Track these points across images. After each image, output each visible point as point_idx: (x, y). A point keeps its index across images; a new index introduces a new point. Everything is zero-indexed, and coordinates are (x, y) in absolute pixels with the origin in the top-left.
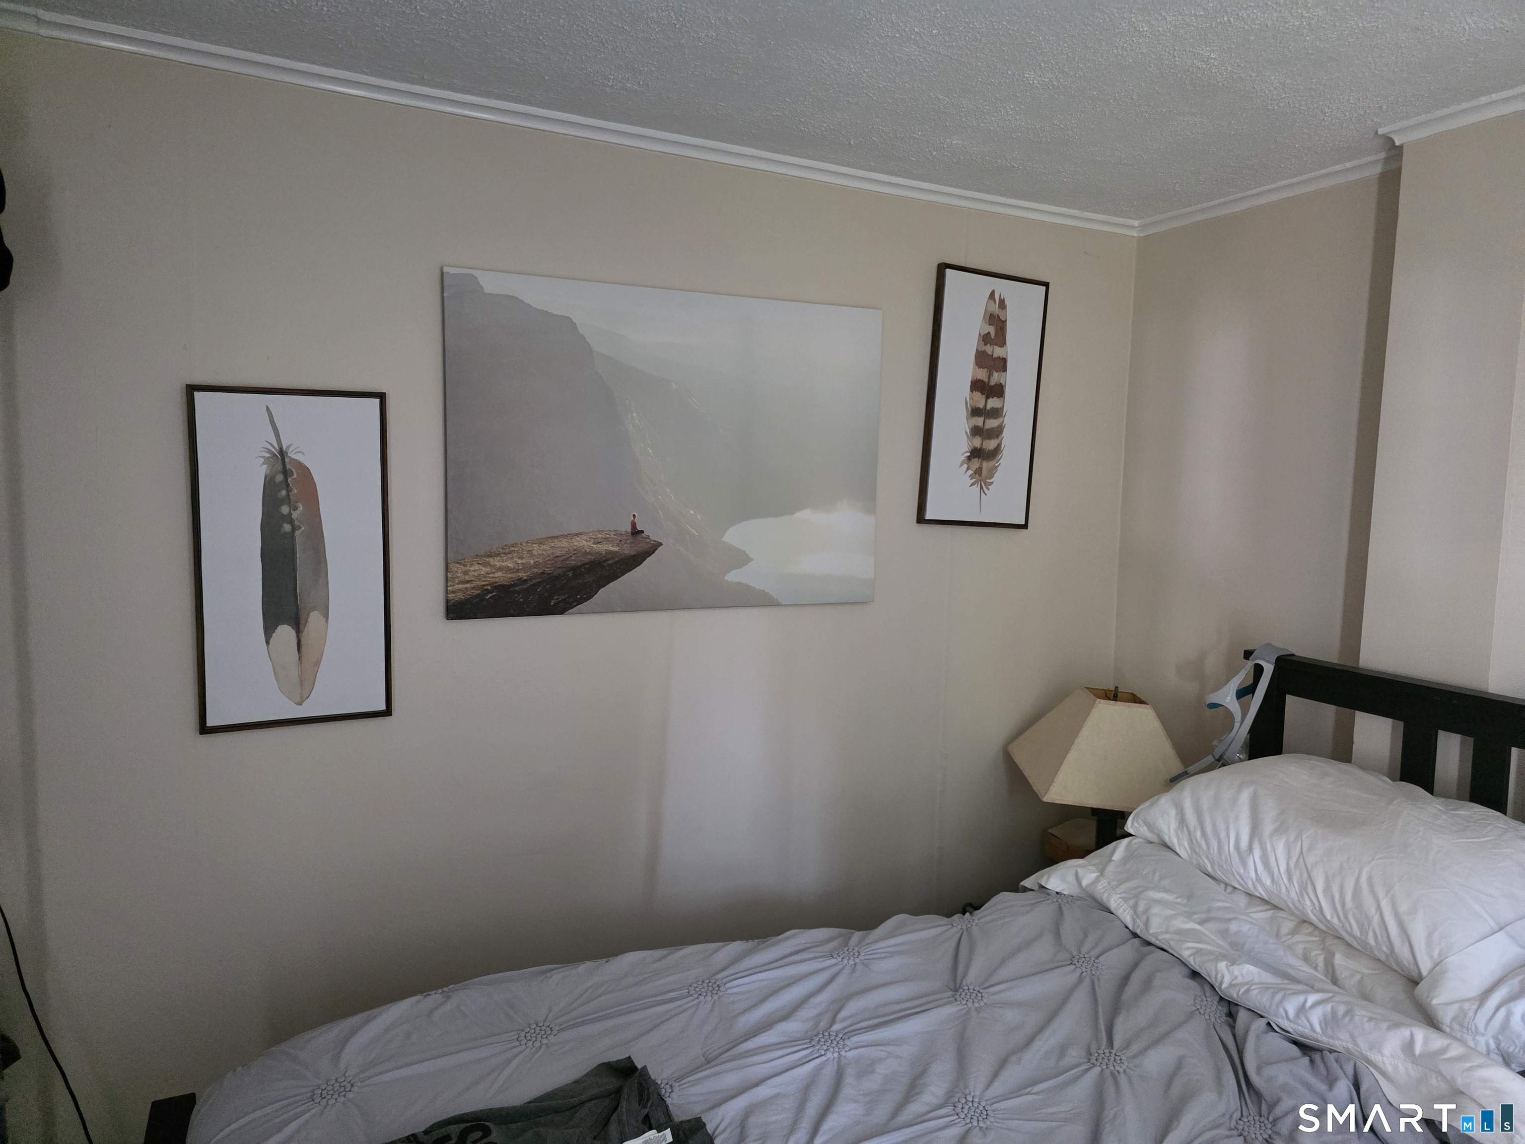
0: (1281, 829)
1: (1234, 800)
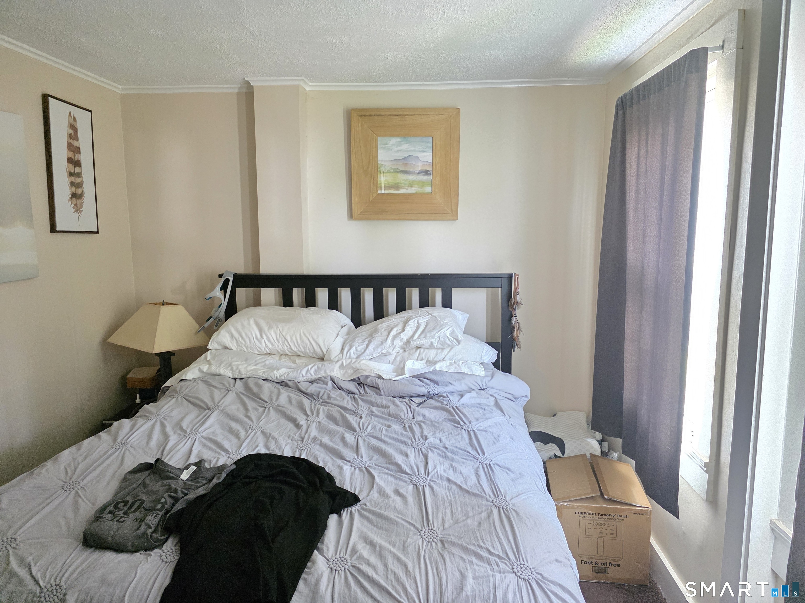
0: (270, 327)
1: (249, 324)
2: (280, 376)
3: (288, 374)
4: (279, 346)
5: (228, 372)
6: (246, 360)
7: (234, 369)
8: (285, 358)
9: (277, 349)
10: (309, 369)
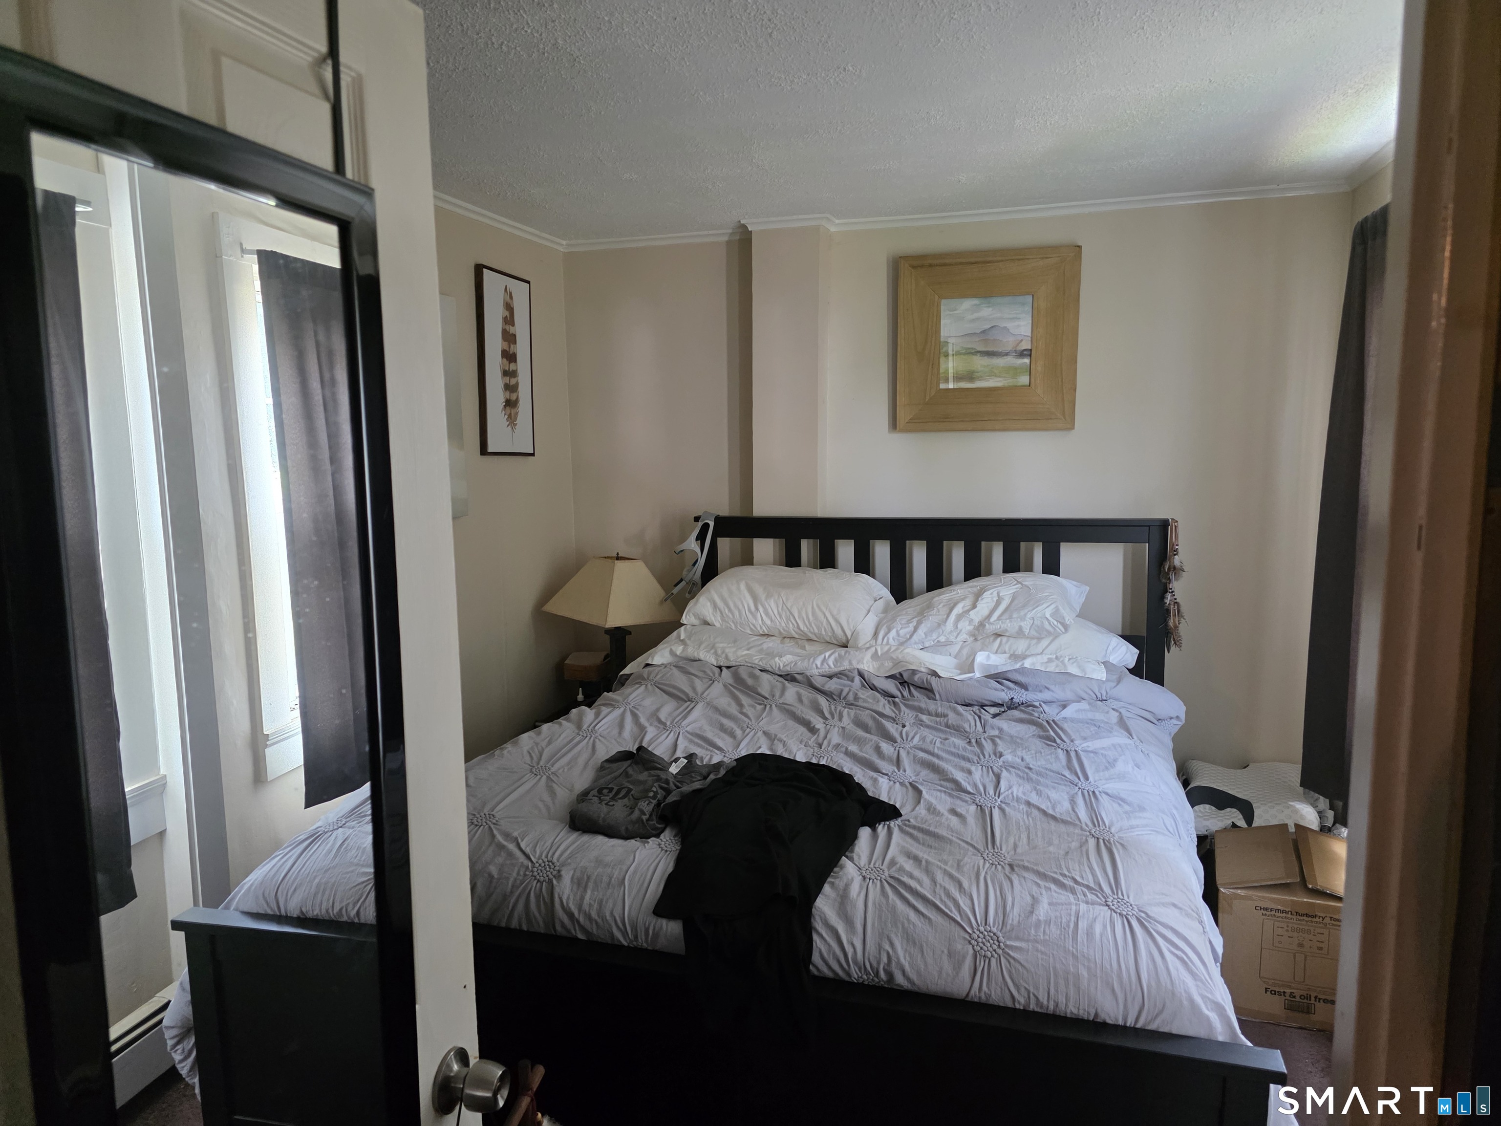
0: (769, 596)
1: (739, 589)
2: (784, 666)
3: (796, 664)
4: (781, 624)
5: (710, 657)
6: (735, 641)
7: (719, 652)
8: (789, 643)
9: (778, 627)
10: (827, 657)
